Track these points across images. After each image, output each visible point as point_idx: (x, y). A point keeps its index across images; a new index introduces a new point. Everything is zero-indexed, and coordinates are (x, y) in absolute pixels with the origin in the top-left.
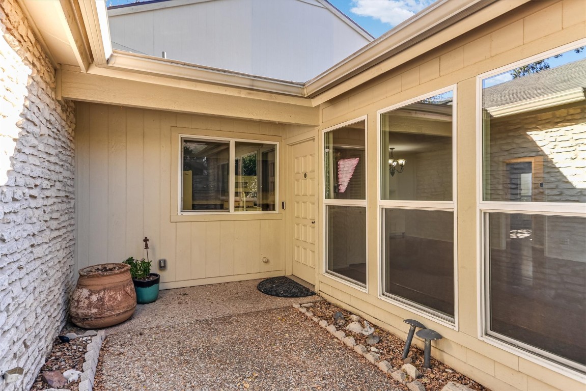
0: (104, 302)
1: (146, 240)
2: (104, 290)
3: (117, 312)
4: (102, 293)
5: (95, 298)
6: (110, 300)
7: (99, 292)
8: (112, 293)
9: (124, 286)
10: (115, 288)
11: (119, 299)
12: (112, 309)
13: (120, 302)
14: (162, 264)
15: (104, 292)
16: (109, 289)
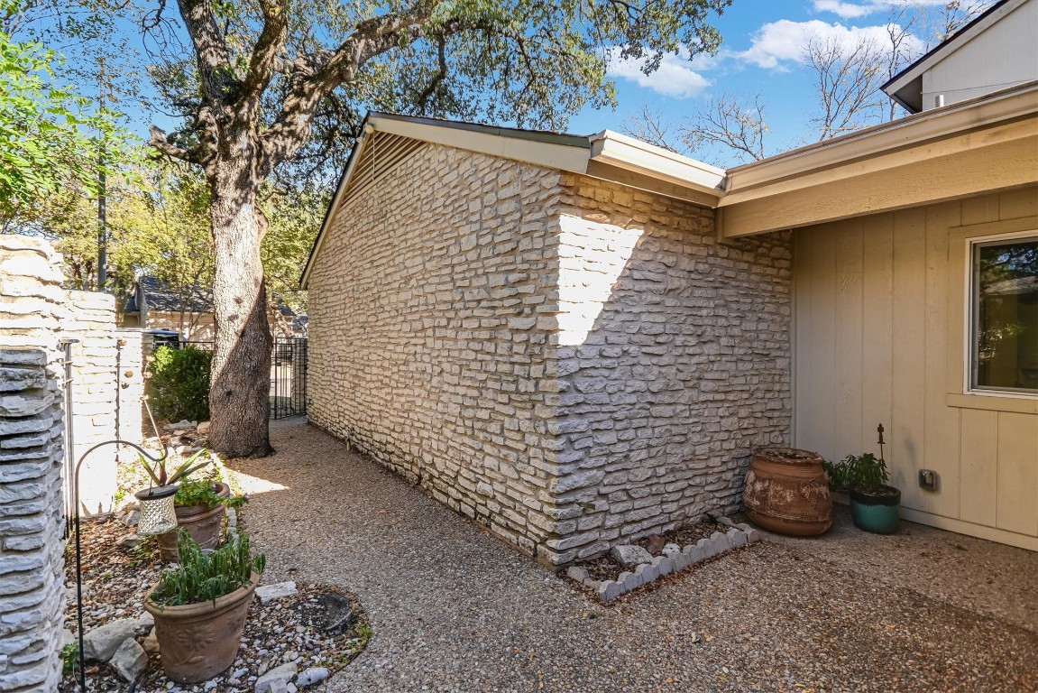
0: (767, 495)
1: (881, 429)
2: (770, 480)
3: (785, 517)
4: (767, 484)
5: (758, 486)
6: (775, 497)
7: (763, 480)
8: (778, 489)
9: (799, 485)
10: (786, 483)
11: (789, 499)
12: (776, 508)
13: (789, 505)
14: (928, 481)
15: (770, 483)
16: (777, 482)
